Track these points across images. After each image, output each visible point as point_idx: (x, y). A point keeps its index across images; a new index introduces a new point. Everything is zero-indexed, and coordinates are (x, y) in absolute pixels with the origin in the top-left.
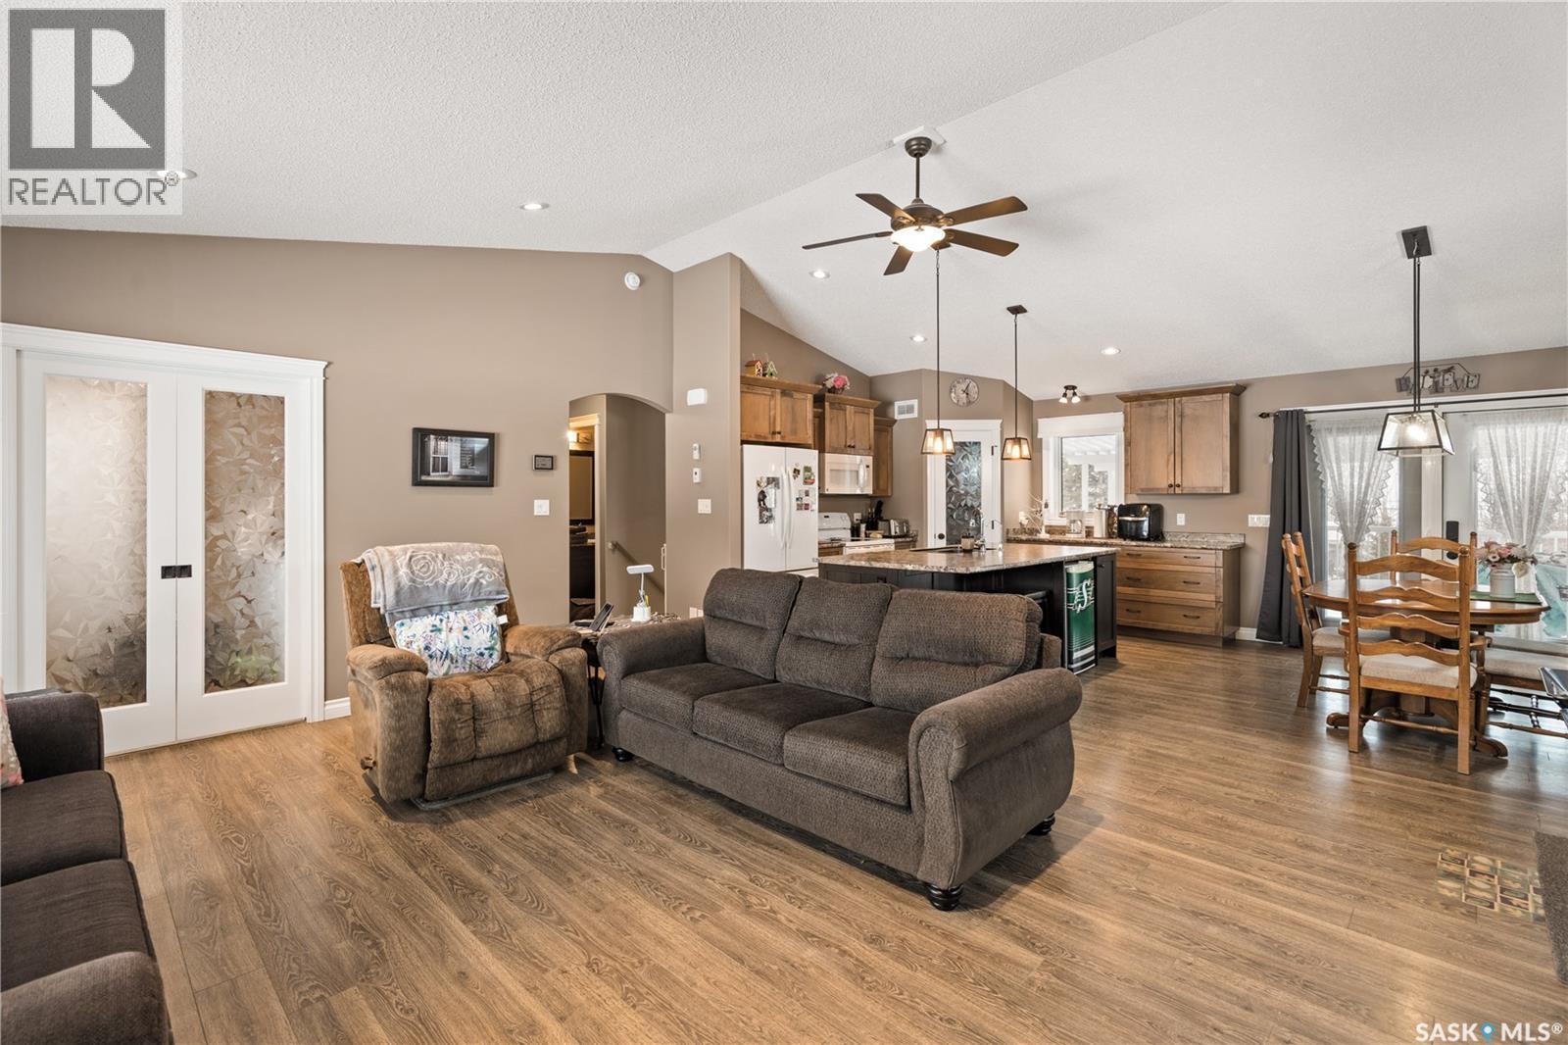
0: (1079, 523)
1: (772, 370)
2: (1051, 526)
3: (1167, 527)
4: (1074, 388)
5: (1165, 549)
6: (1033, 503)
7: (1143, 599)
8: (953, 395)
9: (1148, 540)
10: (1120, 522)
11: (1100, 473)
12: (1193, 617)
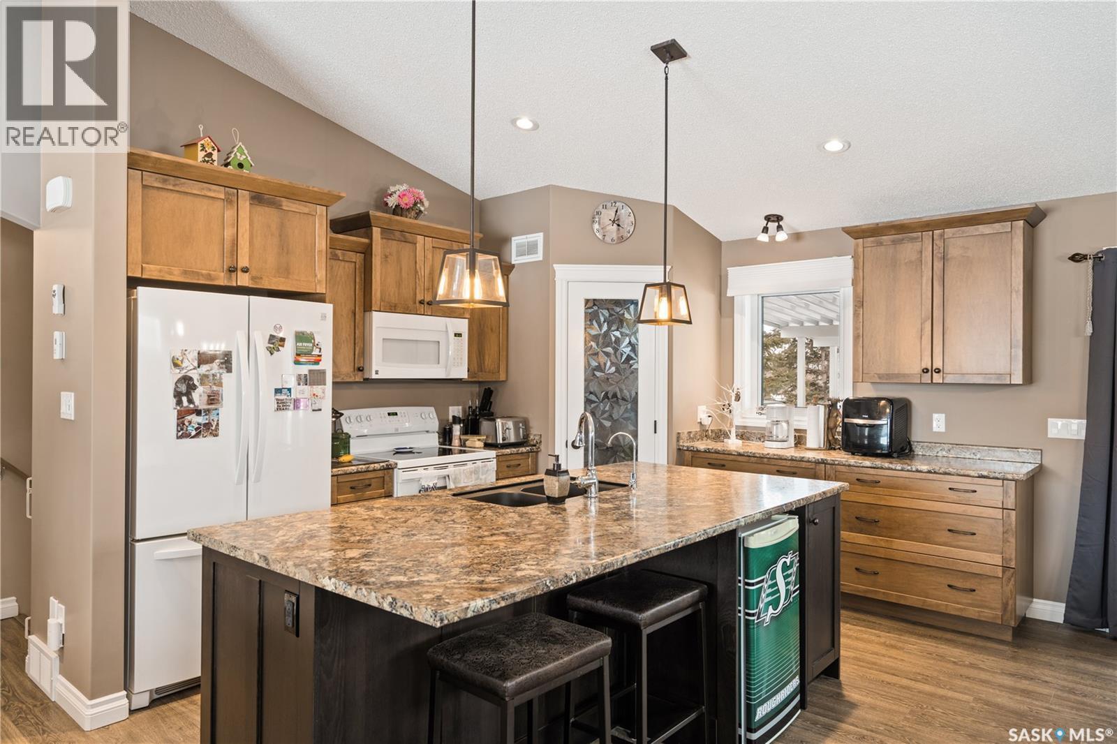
0: (785, 425)
1: (242, 159)
2: (745, 427)
3: (917, 434)
4: (779, 218)
5: (918, 475)
6: (720, 394)
7: (882, 553)
8: (596, 226)
9: (888, 456)
10: (845, 426)
11: (822, 348)
12: (964, 590)
